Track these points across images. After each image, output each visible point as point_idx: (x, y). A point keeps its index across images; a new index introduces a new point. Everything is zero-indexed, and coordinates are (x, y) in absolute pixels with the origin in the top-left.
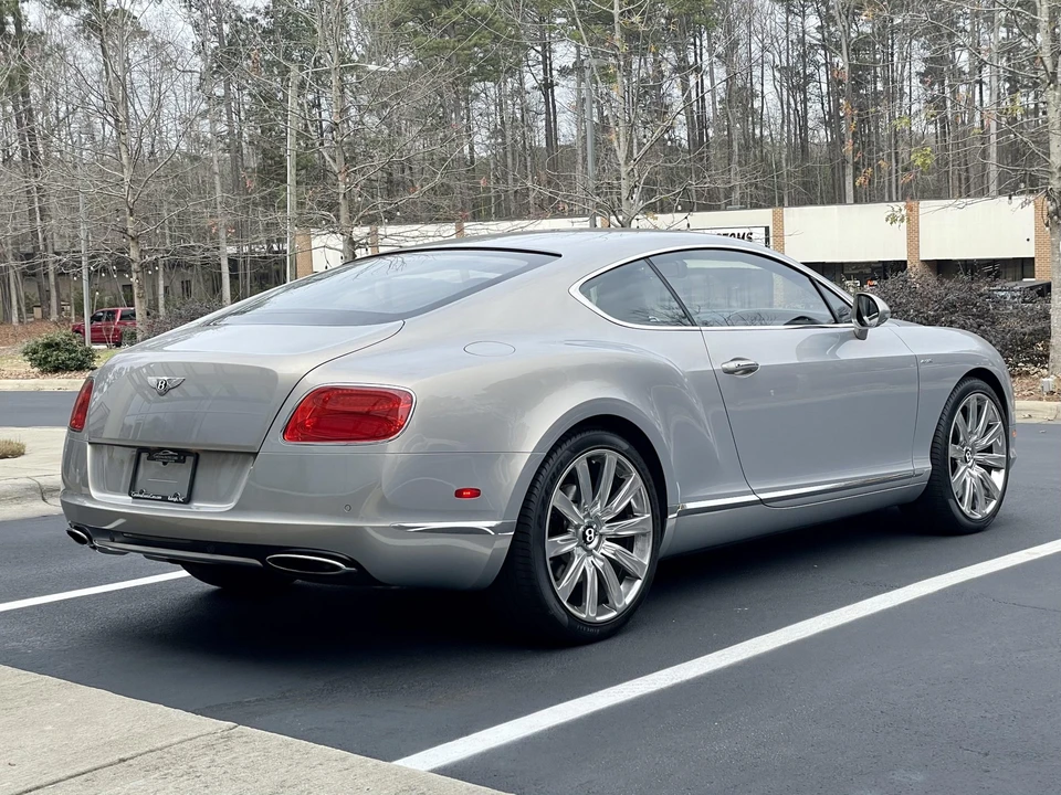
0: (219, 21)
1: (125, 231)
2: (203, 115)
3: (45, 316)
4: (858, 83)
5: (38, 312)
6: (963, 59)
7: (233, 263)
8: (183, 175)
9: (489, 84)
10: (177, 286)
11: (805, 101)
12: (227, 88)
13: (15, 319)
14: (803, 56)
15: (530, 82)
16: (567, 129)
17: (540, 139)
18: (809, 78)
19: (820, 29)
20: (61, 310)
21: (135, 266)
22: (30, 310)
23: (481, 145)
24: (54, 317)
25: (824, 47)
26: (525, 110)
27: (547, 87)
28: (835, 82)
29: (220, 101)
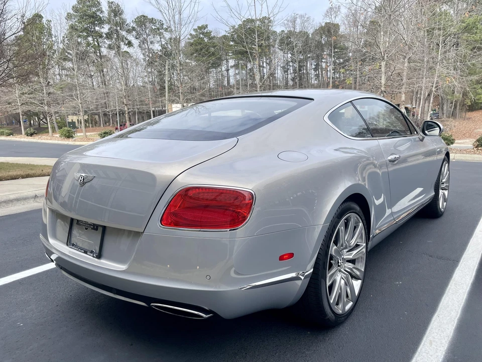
0: (149, 53)
1: (123, 103)
2: (146, 76)
3: (109, 125)
4: (300, 70)
5: (108, 124)
6: (324, 65)
7: (153, 112)
8: (141, 91)
9: (214, 69)
10: (141, 117)
11: (287, 75)
12: (151, 70)
13: (102, 125)
14: (287, 64)
15: (223, 69)
16: (232, 81)
17: (226, 83)
18: (288, 69)
19: (291, 58)
20: (113, 123)
21: (126, 112)
22: (106, 123)
23: (212, 84)
24: (111, 125)
25: (292, 62)
26: (222, 75)
27: (227, 70)
28: (295, 70)
29: (150, 73)
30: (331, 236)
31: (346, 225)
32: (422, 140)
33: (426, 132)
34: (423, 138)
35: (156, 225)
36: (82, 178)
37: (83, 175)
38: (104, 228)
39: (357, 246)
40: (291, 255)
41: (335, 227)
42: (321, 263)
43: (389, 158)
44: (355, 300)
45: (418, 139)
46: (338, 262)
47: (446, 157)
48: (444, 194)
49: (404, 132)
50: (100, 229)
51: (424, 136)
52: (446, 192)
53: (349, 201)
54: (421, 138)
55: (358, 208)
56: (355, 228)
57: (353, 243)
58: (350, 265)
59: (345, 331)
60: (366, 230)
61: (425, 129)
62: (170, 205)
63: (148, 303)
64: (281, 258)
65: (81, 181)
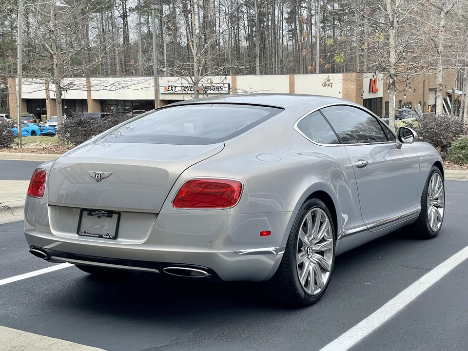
30: (299, 224)
31: (314, 217)
32: (399, 147)
33: (403, 139)
34: (400, 146)
35: (169, 206)
36: (98, 175)
37: (100, 172)
38: (119, 214)
40: (269, 233)
41: (303, 217)
43: (357, 164)
44: (323, 287)
45: (395, 147)
46: (307, 252)
47: (436, 168)
48: (437, 212)
49: (380, 138)
50: (115, 216)
51: (400, 143)
52: (441, 211)
54: (398, 145)
55: (324, 205)
56: (321, 223)
58: (319, 256)
61: (401, 135)
62: (180, 192)
64: (262, 234)
65: (98, 177)
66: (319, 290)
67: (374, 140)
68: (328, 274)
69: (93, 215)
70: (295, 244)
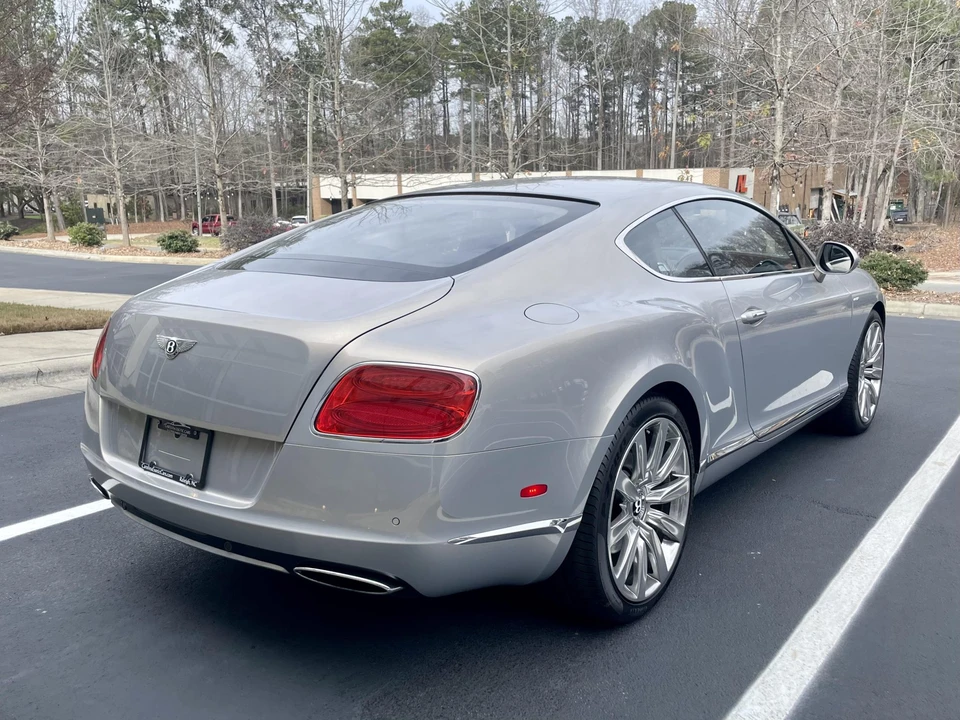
1: (214, 173)
21: (220, 193)
30: (617, 456)
31: (650, 439)
32: (820, 280)
33: (828, 264)
34: (823, 276)
36: (172, 344)
37: (175, 339)
38: (212, 434)
39: (672, 479)
40: (542, 489)
41: (626, 442)
42: (598, 505)
43: (744, 316)
44: (665, 577)
45: (812, 278)
46: (634, 508)
47: (876, 314)
48: (871, 387)
49: (785, 262)
50: (204, 437)
51: (823, 272)
52: (876, 385)
53: (657, 396)
54: (818, 275)
55: (673, 409)
56: (668, 446)
57: (663, 472)
58: (659, 514)
59: (642, 631)
60: (691, 451)
61: (826, 258)
62: (331, 397)
63: (289, 567)
64: (525, 493)
65: (170, 349)
66: (657, 584)
67: (773, 267)
68: (676, 546)
69: (166, 429)
70: (604, 505)
